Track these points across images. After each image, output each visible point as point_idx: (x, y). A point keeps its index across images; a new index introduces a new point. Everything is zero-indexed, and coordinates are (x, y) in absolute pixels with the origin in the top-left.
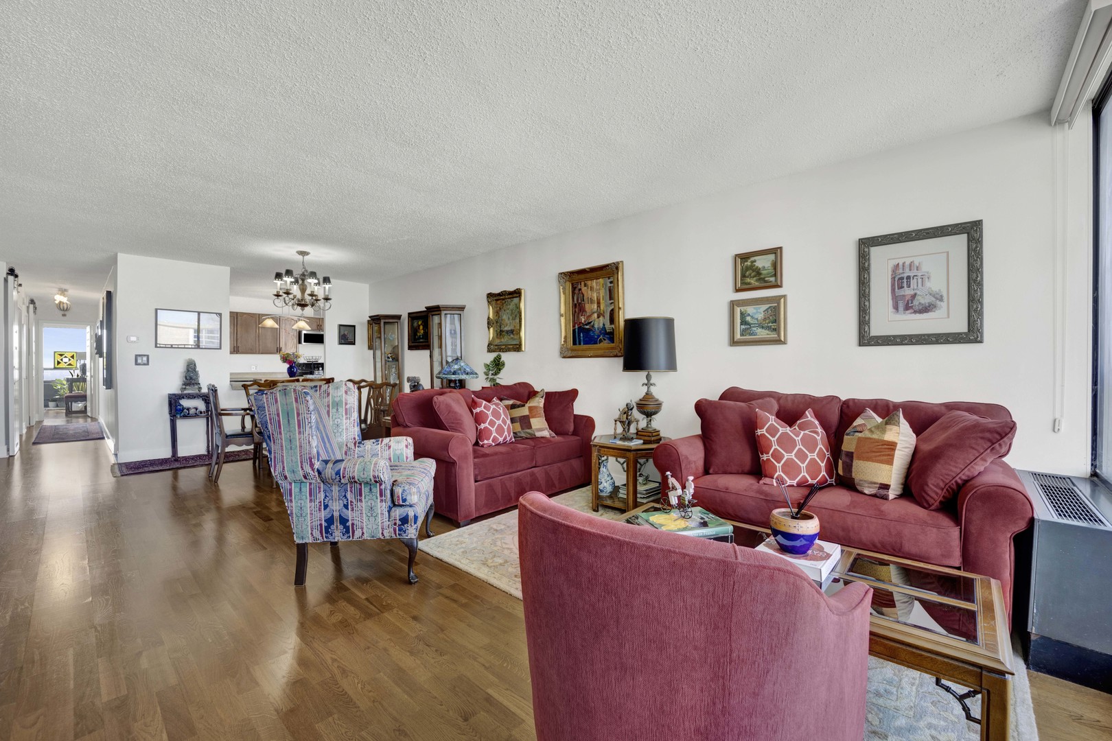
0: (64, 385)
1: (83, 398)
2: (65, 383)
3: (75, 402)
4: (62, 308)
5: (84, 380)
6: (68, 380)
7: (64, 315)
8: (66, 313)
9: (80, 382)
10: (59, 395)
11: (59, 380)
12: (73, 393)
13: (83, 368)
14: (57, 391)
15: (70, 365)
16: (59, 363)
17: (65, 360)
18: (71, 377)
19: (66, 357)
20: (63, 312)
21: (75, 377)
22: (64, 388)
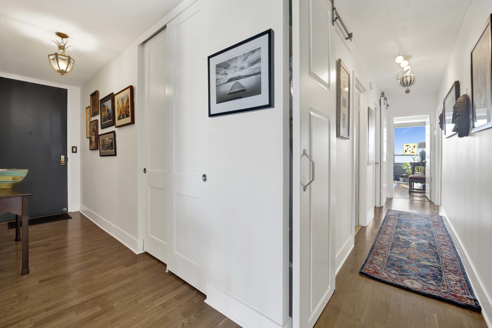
0: (409, 167)
1: (422, 180)
2: (409, 165)
3: (416, 183)
4: (405, 82)
5: (424, 164)
6: (411, 163)
7: (407, 92)
8: (410, 88)
9: (419, 166)
10: (406, 173)
11: (405, 163)
12: (415, 175)
13: (423, 155)
14: (404, 170)
15: (413, 152)
16: (406, 151)
17: (410, 149)
18: (413, 161)
19: (410, 147)
20: (405, 88)
21: (416, 161)
22: (409, 169)
